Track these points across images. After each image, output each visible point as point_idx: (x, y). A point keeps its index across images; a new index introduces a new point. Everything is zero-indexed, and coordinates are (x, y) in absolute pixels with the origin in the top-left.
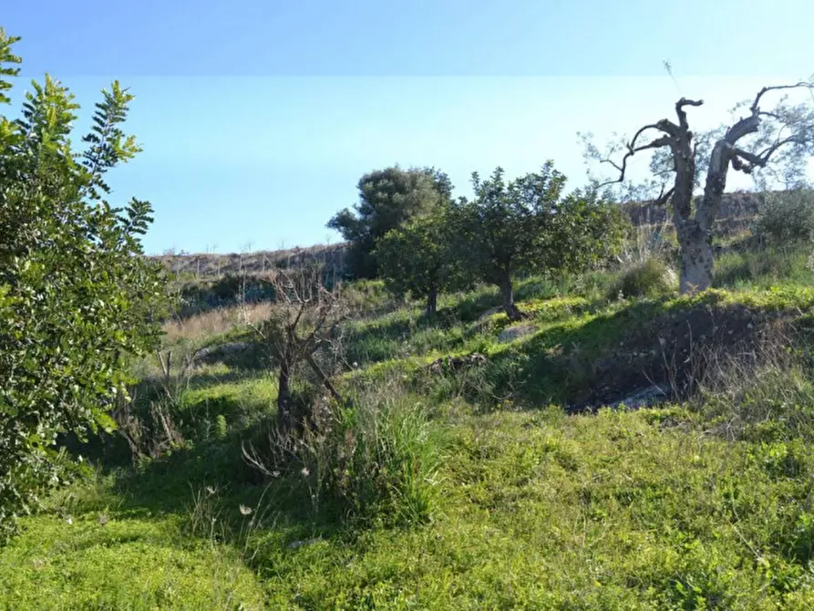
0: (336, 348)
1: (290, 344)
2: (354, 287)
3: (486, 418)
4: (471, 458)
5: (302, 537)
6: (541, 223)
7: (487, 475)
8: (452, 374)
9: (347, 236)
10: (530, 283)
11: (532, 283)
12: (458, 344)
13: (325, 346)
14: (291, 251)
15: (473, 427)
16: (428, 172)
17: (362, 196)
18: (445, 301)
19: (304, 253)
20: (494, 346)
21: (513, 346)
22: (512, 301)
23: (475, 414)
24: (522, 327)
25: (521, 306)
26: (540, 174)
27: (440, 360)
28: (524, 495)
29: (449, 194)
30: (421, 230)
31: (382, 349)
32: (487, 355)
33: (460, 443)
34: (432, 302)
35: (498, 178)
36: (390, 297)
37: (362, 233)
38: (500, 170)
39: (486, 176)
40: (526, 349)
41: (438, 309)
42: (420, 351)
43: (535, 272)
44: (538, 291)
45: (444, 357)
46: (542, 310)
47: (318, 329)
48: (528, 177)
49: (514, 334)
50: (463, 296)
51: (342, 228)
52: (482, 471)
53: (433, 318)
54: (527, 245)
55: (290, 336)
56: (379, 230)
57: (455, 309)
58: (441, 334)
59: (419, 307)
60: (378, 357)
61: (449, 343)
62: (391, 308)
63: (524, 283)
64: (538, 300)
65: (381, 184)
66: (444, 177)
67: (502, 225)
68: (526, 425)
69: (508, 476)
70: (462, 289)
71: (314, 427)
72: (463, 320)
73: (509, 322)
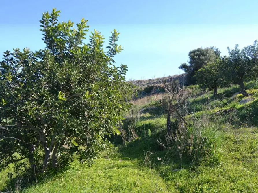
0: (185, 107)
1: (170, 107)
2: (189, 87)
3: (237, 130)
4: (234, 144)
5: (177, 168)
6: (254, 62)
7: (240, 149)
8: (224, 115)
9: (185, 71)
10: (250, 83)
11: (251, 83)
12: (226, 105)
13: (181, 107)
14: (168, 77)
15: (233, 133)
16: (212, 48)
17: (190, 58)
18: (220, 91)
19: (172, 77)
20: (239, 105)
21: (246, 105)
22: (244, 90)
23: (234, 128)
24: (249, 99)
25: (248, 91)
26: (253, 45)
27: (220, 111)
28: (254, 157)
29: (219, 55)
30: (210, 67)
31: (199, 108)
32: (236, 109)
33: (229, 138)
34: (216, 91)
35: (237, 48)
36: (201, 90)
37: (190, 70)
38: (237, 45)
39: (232, 48)
40: (250, 106)
41: (217, 93)
42: (212, 108)
43: (252, 79)
44: (253, 86)
45: (221, 110)
46: (255, 92)
47: (179, 101)
48: (249, 46)
49: (246, 101)
50: (226, 89)
51: (184, 69)
52: (238, 148)
53: (216, 97)
54: (249, 70)
55: (170, 104)
56: (196, 69)
57: (224, 93)
58: (219, 102)
59: (211, 93)
60: (198, 110)
61: (222, 105)
62: (201, 94)
63: (248, 83)
64: (254, 89)
65: (196, 53)
66: (217, 50)
67: (239, 64)
68: (253, 132)
69: (247, 150)
70: (226, 87)
71: (179, 133)
72: (227, 97)
73: (243, 97)
